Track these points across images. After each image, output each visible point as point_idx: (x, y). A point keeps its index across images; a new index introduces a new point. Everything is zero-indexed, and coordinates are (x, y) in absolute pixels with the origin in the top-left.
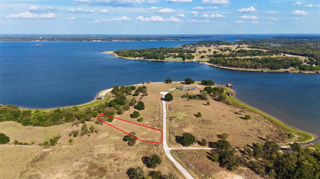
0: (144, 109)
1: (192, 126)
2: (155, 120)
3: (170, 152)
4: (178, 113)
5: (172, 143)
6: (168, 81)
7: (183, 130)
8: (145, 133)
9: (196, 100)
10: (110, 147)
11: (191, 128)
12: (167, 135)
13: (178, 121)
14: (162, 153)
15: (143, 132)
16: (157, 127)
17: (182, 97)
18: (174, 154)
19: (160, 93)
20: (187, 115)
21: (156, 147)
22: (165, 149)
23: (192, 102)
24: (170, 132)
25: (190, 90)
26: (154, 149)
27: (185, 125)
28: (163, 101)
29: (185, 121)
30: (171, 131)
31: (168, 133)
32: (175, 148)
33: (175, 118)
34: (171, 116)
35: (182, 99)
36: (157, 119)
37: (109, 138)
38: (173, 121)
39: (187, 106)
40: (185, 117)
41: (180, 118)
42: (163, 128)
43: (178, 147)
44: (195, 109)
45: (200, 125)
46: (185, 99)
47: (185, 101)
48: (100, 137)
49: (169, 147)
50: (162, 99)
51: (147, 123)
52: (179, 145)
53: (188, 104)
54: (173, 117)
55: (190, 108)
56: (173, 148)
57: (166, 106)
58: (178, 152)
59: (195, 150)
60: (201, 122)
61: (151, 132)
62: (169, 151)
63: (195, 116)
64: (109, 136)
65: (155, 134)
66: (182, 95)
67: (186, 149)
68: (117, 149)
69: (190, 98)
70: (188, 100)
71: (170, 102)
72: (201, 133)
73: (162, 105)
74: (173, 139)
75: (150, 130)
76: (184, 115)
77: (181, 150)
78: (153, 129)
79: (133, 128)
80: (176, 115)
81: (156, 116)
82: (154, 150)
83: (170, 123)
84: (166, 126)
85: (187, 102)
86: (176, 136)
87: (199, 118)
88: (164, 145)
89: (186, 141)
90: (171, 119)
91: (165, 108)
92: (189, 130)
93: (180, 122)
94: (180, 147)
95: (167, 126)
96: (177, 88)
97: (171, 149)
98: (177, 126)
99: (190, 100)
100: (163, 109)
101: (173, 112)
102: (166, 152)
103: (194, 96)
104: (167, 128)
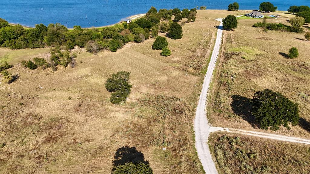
0: (180, 38)
1: (276, 75)
2: (194, 56)
3: (210, 139)
4: (244, 47)
5: (220, 112)
6: (232, 6)
7: (255, 80)
8: (164, 78)
9: (279, 31)
10: (70, 99)
11: (275, 80)
12: (211, 88)
13: (242, 62)
14: (185, 139)
15: (159, 76)
16: (194, 68)
17: (254, 26)
18: (220, 152)
19: (216, 19)
20: (263, 52)
21: (174, 117)
22: (196, 129)
23: (273, 34)
24: (220, 83)
25: (269, 18)
26: (166, 121)
27: (259, 72)
28: (219, 30)
29: (258, 63)
30: (224, 80)
31: (215, 84)
32: (228, 130)
33: (236, 55)
34: (229, 52)
35: (254, 29)
36: (199, 54)
37: (86, 79)
38: (232, 60)
39: (263, 38)
40: (260, 55)
41: (248, 57)
42: (206, 71)
43: (236, 127)
44: (281, 44)
45: (297, 74)
46: (260, 29)
47: (259, 32)
48: (71, 75)
49: (211, 121)
50: (218, 27)
51: (175, 59)
52: (241, 119)
53: (264, 36)
54: (233, 54)
55: (270, 41)
56: (221, 129)
57: (223, 37)
58: (235, 147)
59: (292, 145)
60: (296, 68)
61: (177, 78)
62: (206, 138)
63: (281, 56)
64: (87, 76)
65: (184, 82)
66: (253, 24)
67: (261, 139)
68: (80, 106)
69: (270, 27)
70: (265, 31)
71: (230, 32)
72: (303, 93)
73: (216, 34)
74: (227, 101)
75: (175, 73)
76: (258, 52)
77: (245, 140)
78: (183, 72)
79: (145, 65)
80: (240, 50)
81: (198, 50)
82: (166, 126)
83: (224, 65)
84: (213, 69)
85: (264, 33)
86: (233, 94)
87: (290, 60)
88: (197, 113)
89: (267, 114)
90: (227, 57)
91: (221, 39)
92: (269, 83)
93: (248, 64)
94: (244, 128)
95: (216, 68)
96: (246, 15)
97: (214, 129)
98: (241, 71)
99: (269, 31)
100: (215, 40)
101: (233, 45)
102: (197, 138)
103: (277, 26)
104: (214, 74)
